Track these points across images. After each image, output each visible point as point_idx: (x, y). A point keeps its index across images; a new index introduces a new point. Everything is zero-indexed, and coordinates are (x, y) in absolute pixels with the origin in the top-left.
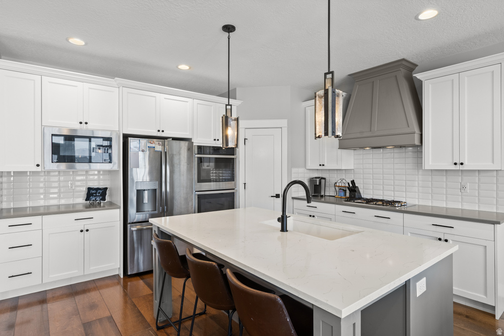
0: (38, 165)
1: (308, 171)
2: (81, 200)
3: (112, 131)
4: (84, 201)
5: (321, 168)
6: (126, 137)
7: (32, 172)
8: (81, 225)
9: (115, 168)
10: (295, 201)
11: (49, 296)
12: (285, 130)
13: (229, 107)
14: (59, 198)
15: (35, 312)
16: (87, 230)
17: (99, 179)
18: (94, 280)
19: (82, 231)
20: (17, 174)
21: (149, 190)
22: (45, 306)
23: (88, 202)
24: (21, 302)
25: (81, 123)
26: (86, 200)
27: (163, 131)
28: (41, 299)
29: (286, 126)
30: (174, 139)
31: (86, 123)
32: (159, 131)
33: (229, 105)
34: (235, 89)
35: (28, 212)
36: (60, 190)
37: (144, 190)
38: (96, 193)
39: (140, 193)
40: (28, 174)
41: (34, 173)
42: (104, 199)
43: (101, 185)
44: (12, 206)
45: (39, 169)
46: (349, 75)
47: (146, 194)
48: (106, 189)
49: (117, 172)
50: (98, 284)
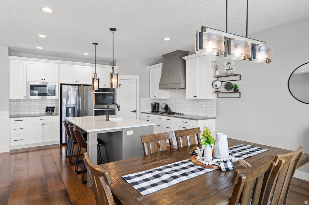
0: (25, 97)
1: (151, 100)
2: (44, 112)
3: (55, 82)
4: (45, 113)
5: (155, 98)
6: (61, 85)
7: (23, 100)
8: (43, 122)
9: (57, 98)
10: (143, 114)
11: (30, 150)
12: (138, 80)
13: (95, 74)
14: (35, 111)
15: (23, 155)
16: (45, 124)
17: (52, 103)
18: (48, 145)
19: (43, 124)
20: (17, 100)
21: (71, 108)
22: (28, 153)
23: (46, 113)
24: (19, 151)
25: (42, 79)
26: (46, 112)
27: (78, 82)
28: (27, 151)
29: (139, 78)
30: (84, 85)
31: (44, 79)
32: (76, 82)
33: (95, 73)
34: (115, 61)
35: (22, 116)
36: (34, 110)
37: (70, 108)
38: (50, 109)
39: (67, 109)
40: (22, 101)
41: (24, 100)
42: (53, 112)
43: (52, 105)
44: (15, 114)
45: (25, 98)
46: (163, 55)
47: (70, 109)
48: (54, 107)
49: (58, 99)
50: (50, 147)
